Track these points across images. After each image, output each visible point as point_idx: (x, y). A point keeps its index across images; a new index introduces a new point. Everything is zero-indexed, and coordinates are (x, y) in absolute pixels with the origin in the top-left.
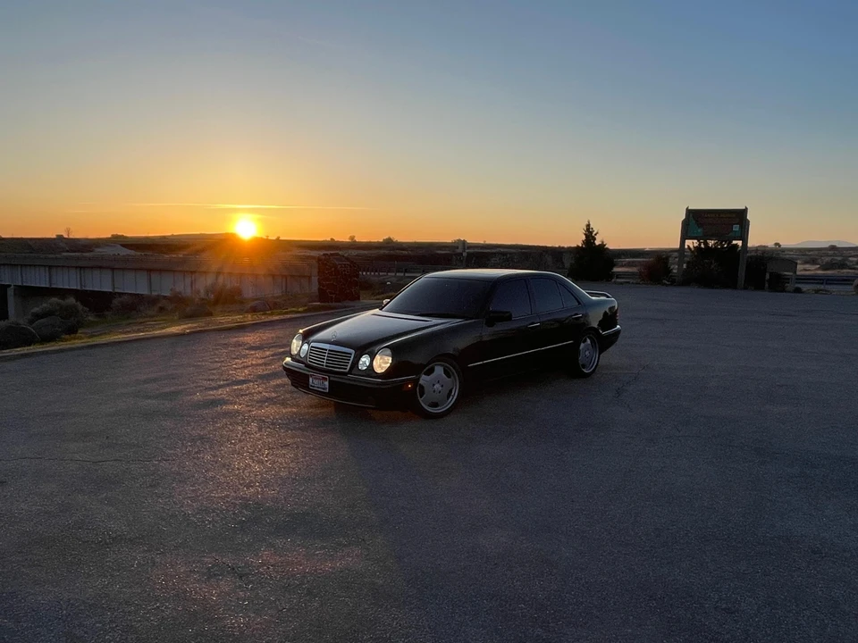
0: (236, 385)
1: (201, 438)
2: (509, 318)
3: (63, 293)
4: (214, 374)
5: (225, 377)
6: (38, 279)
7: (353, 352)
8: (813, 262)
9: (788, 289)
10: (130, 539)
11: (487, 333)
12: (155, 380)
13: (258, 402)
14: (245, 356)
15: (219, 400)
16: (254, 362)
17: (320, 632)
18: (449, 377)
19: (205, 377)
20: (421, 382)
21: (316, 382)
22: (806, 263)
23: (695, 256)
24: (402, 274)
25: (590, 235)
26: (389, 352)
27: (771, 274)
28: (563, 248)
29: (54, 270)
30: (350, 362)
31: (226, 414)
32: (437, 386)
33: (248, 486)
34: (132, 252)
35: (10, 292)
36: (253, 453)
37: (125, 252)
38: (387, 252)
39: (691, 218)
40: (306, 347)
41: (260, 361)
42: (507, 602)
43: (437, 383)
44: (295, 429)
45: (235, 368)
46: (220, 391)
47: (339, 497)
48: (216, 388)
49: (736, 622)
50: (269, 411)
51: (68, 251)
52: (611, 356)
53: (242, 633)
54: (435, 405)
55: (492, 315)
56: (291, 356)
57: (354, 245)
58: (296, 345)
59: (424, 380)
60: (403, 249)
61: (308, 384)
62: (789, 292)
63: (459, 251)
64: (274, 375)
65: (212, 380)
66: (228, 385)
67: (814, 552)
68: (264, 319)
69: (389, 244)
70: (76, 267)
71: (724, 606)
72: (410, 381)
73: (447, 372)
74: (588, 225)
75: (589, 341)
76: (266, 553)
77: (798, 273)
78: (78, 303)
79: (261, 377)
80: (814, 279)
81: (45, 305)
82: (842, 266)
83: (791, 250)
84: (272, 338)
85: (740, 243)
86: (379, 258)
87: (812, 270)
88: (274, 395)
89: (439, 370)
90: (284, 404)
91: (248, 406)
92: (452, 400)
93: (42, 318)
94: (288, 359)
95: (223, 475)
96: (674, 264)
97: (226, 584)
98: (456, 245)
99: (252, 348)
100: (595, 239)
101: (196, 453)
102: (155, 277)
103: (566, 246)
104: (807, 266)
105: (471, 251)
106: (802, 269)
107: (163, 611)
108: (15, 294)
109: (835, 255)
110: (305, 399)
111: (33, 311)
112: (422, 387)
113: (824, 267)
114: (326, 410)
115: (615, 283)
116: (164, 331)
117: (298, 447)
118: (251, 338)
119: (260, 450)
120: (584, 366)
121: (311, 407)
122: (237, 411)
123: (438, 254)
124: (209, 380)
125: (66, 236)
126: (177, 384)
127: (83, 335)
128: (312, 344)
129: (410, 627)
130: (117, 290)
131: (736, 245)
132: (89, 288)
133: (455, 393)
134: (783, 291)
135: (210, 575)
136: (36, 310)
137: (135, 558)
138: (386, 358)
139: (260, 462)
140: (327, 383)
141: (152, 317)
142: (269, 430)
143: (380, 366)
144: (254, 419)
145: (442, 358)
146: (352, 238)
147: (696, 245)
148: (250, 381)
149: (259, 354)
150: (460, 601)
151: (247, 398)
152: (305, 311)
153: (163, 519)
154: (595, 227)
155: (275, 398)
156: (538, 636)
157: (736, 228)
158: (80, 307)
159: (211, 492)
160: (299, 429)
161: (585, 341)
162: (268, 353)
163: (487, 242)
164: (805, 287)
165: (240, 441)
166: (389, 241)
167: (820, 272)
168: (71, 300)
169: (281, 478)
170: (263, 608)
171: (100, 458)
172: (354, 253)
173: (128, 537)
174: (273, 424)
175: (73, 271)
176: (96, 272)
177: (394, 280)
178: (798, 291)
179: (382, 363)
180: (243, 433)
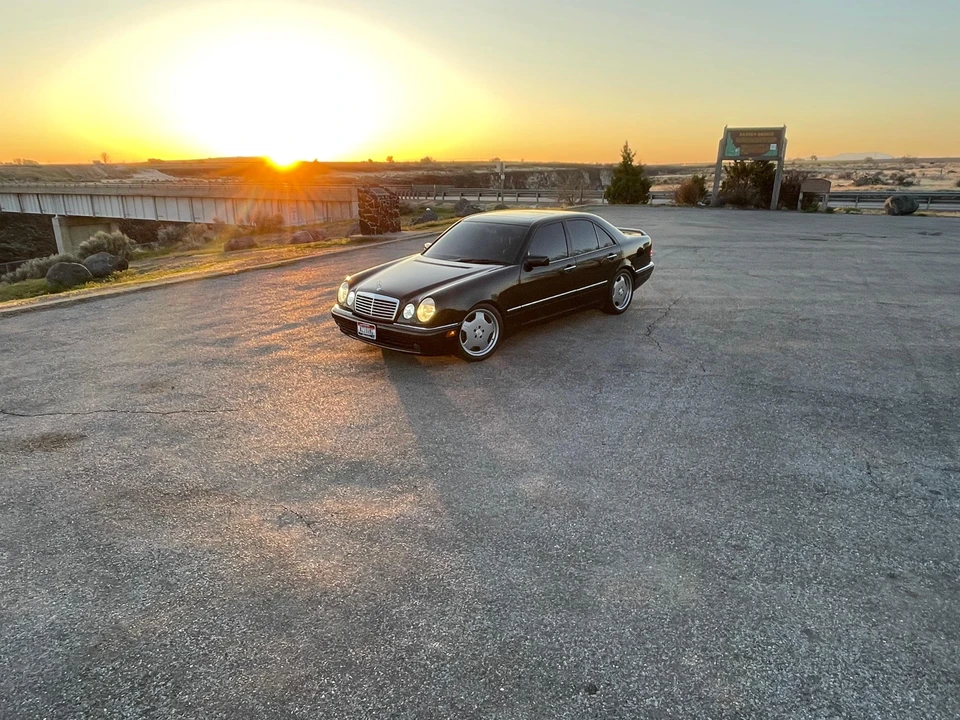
0: (287, 329)
1: (260, 386)
2: (546, 263)
3: (107, 223)
4: (265, 317)
5: (275, 321)
6: (81, 208)
7: (398, 301)
8: (848, 176)
9: (820, 209)
10: (206, 491)
11: (526, 277)
12: (210, 325)
13: (310, 347)
14: (295, 297)
15: (273, 346)
16: (303, 304)
17: (381, 575)
18: (489, 322)
19: (257, 321)
20: (463, 328)
21: (363, 329)
22: (841, 177)
23: (732, 177)
24: (441, 198)
25: (627, 157)
26: (432, 301)
27: (804, 193)
28: (600, 165)
29: (95, 199)
30: (396, 311)
31: (280, 361)
32: (478, 331)
33: (308, 435)
34: (171, 178)
35: (55, 222)
36: (309, 401)
37: (162, 177)
38: (425, 173)
39: (729, 138)
40: (352, 295)
41: (309, 303)
42: (544, 543)
43: (478, 328)
44: (347, 375)
45: (285, 311)
46: (273, 336)
47: (391, 445)
48: (269, 333)
49: (744, 557)
50: (321, 356)
51: (107, 178)
52: (645, 291)
53: (314, 578)
54: (476, 349)
55: (529, 260)
56: (338, 303)
57: (391, 166)
58: (342, 291)
59: (466, 326)
60: (442, 170)
61: (356, 330)
62: (821, 212)
63: (497, 170)
64: (323, 318)
65: (265, 324)
66: (280, 329)
67: (818, 491)
68: (308, 253)
69: (426, 163)
70: (117, 196)
71: (734, 543)
72: (451, 329)
73: (486, 318)
74: (626, 147)
75: (622, 279)
76: (329, 503)
77: (832, 190)
78: (125, 236)
79: (311, 320)
80: (847, 197)
81: (91, 238)
82: (876, 181)
83: (827, 163)
84: (318, 275)
85: (776, 162)
86: (418, 180)
87: (847, 186)
88: (324, 339)
89: (480, 316)
90: (333, 349)
91: (301, 352)
92: (493, 344)
93: (93, 254)
94: (337, 306)
95: (284, 424)
96: (710, 181)
97: (297, 531)
98: (493, 164)
99: (299, 288)
100: (632, 161)
101: (257, 402)
102: (197, 205)
103: (603, 164)
104: (841, 182)
105: (509, 170)
106: (837, 185)
107: (243, 559)
108: (60, 225)
109: (870, 168)
110: (354, 344)
111: (82, 244)
112: (464, 333)
113: (858, 184)
114: (373, 354)
115: (651, 205)
116: (212, 269)
117: (351, 394)
118: (299, 276)
119: (316, 398)
120: (617, 304)
121: (361, 351)
122: (292, 358)
123: (476, 174)
124: (262, 324)
125: (103, 162)
126: (231, 330)
127: (134, 271)
128: (358, 293)
129: (460, 569)
130: (160, 219)
131: (772, 166)
132: (133, 217)
133: (496, 337)
134: (816, 211)
135: (281, 523)
136: (84, 243)
137: (212, 509)
138: (429, 307)
139: (317, 410)
140: (374, 331)
141: (197, 248)
142: (322, 377)
143: (424, 315)
144: (309, 365)
145: (481, 305)
146: (390, 158)
147: (732, 165)
148: (301, 325)
149: (307, 294)
150: (503, 543)
151: (300, 343)
152: (348, 244)
153: (233, 470)
154: (632, 148)
155: (326, 342)
156: (571, 574)
157: (773, 147)
158: (126, 238)
159: (275, 442)
160: (351, 374)
161: (619, 279)
162: (315, 294)
163: (525, 161)
164: (837, 205)
165: (297, 389)
166: (427, 161)
167: (853, 188)
168: (117, 233)
169: (338, 427)
170: (331, 553)
171: (167, 410)
172: (393, 174)
173: (204, 488)
174: (326, 370)
175: (114, 200)
176: (138, 201)
177: (433, 204)
178: (830, 211)
179: (426, 311)
180: (298, 381)
